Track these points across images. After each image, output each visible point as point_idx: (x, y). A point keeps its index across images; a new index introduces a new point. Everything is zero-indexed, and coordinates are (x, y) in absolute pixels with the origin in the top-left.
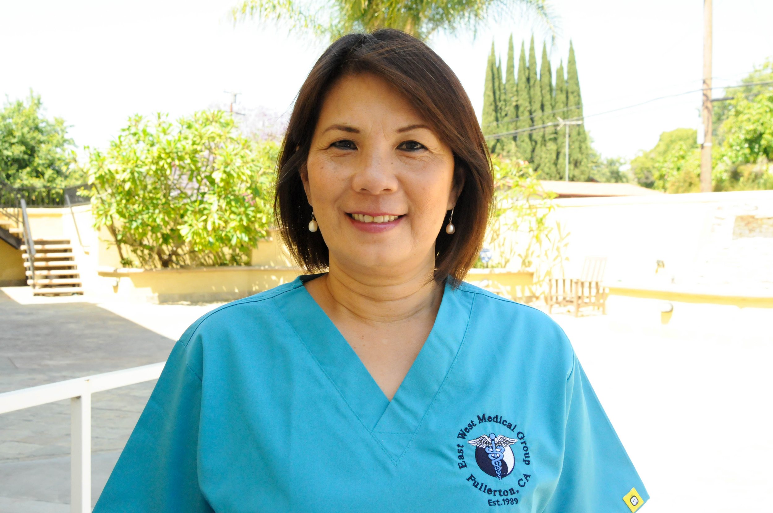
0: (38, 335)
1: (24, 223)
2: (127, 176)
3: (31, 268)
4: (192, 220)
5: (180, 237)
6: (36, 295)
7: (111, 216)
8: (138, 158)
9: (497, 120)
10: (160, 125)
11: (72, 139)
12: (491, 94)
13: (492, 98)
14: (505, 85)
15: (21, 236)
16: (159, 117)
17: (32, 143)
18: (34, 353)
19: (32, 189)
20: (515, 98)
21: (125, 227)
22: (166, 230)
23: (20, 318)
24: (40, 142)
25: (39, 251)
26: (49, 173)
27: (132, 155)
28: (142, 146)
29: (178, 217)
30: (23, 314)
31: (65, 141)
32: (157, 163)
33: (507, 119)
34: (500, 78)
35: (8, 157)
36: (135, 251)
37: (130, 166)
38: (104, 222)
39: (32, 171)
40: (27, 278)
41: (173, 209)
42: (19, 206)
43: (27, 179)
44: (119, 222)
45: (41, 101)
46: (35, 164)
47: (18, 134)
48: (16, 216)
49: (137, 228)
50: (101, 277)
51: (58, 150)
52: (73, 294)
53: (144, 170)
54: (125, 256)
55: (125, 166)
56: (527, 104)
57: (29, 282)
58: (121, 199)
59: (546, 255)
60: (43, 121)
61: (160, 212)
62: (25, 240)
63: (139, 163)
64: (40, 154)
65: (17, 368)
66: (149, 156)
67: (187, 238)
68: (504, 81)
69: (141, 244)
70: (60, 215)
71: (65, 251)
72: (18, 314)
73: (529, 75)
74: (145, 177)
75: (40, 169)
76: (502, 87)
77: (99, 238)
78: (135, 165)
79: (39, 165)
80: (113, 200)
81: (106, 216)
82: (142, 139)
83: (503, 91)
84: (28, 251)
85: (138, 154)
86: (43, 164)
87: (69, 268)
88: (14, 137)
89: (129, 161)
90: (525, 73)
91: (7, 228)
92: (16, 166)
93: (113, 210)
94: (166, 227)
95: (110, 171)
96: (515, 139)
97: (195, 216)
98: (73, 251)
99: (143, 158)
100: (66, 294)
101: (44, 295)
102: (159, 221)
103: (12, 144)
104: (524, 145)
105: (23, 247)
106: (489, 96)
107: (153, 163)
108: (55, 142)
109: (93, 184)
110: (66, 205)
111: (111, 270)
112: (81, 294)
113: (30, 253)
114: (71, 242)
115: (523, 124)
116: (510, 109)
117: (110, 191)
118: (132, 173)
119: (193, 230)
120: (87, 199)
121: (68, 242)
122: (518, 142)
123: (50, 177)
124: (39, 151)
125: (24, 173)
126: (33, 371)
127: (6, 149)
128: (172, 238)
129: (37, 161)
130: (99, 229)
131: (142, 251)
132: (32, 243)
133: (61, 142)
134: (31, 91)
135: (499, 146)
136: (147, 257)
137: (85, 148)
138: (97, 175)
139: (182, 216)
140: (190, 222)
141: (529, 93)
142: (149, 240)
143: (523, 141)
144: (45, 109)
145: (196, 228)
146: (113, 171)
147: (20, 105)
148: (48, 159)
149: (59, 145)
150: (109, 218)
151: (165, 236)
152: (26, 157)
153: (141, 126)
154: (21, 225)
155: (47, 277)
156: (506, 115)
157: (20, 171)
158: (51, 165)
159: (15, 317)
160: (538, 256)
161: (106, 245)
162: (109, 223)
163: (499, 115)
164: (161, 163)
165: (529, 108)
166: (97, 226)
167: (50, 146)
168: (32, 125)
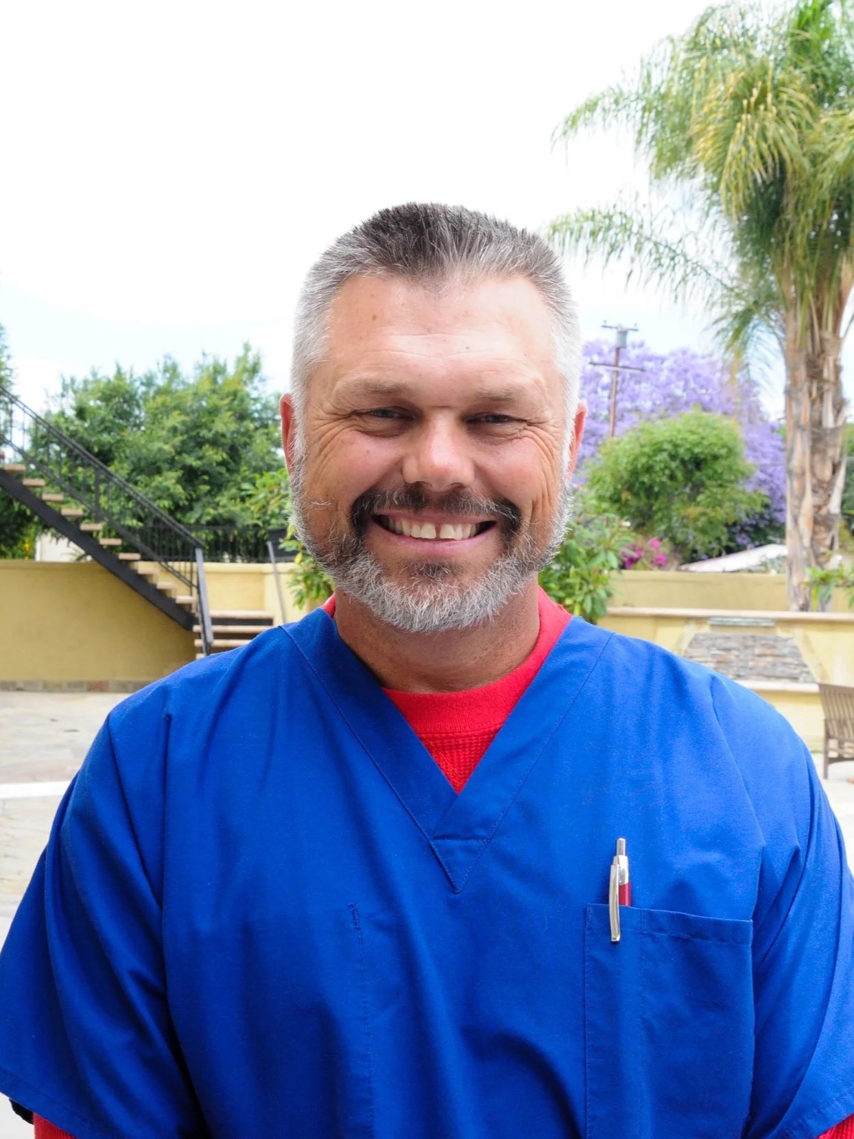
1: (198, 587)
15: (193, 610)
25: (218, 636)
42: (193, 558)
48: (188, 576)
62: (199, 615)
70: (262, 575)
84: (202, 635)
91: (171, 593)
105: (197, 628)
110: (268, 560)
113: (205, 637)
121: (270, 622)
132: (208, 622)
154: (194, 590)
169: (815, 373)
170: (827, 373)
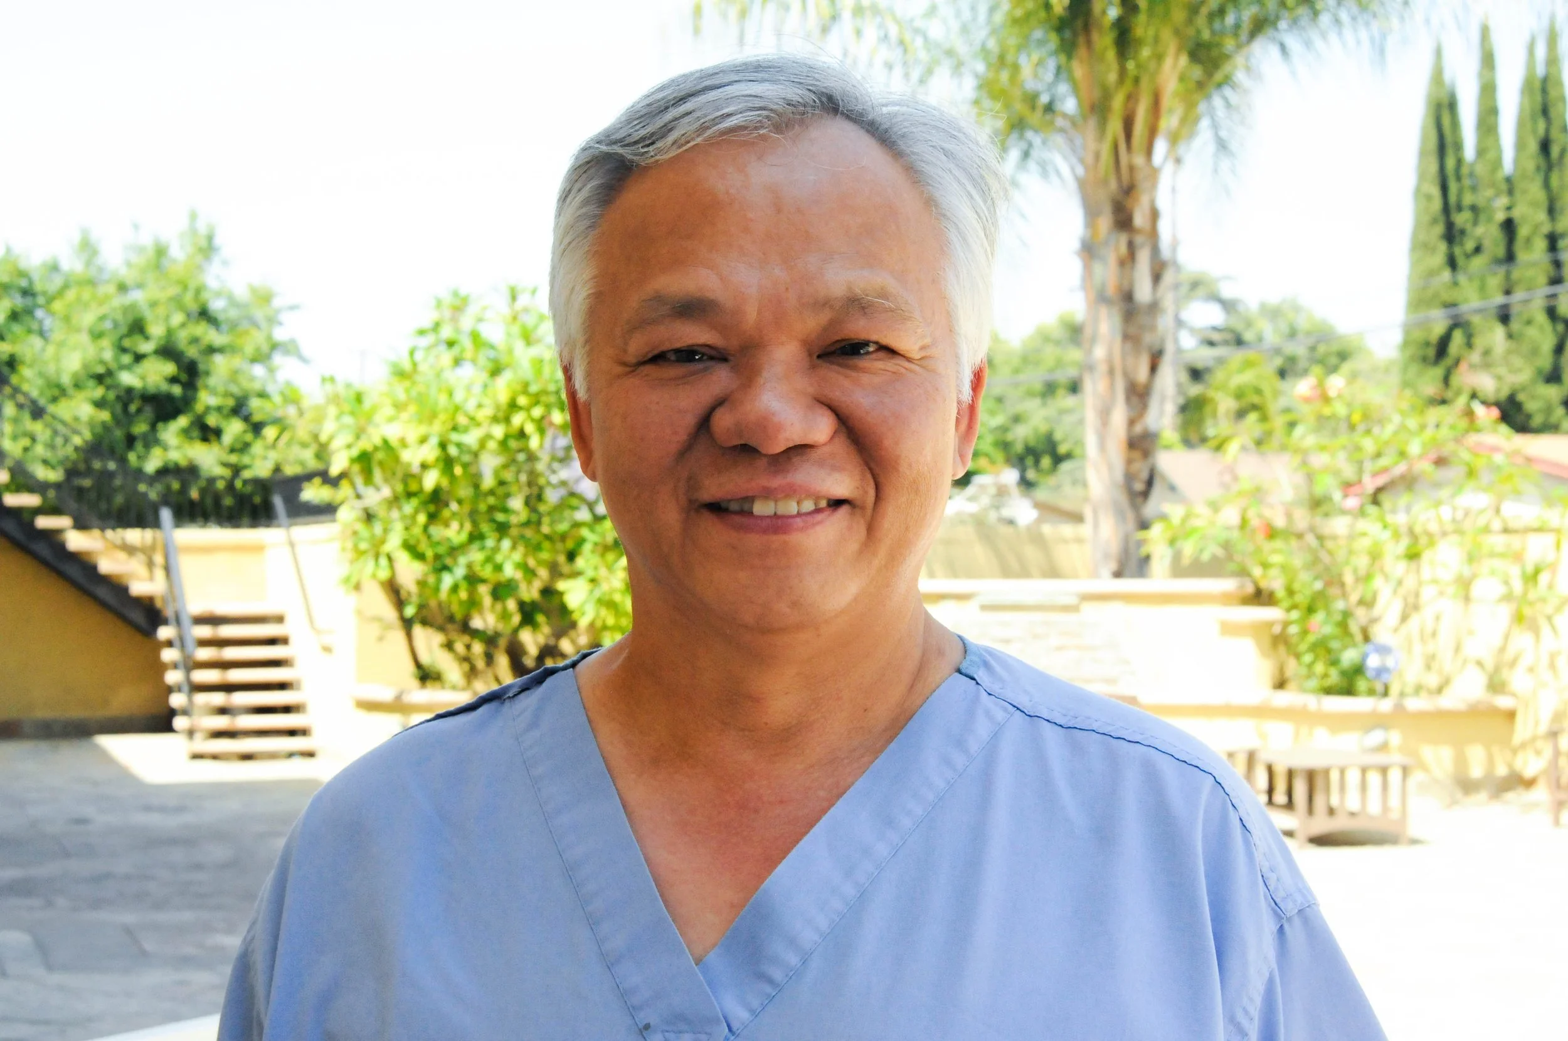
0: (198, 867)
1: (167, 569)
2: (430, 452)
3: (186, 688)
4: (596, 568)
5: (564, 610)
6: (197, 756)
7: (390, 558)
8: (457, 408)
9: (1452, 263)
10: (515, 318)
11: (293, 341)
12: (1435, 191)
13: (1437, 204)
14: (1472, 165)
15: (159, 604)
16: (514, 298)
17: (192, 352)
18: (187, 916)
19: (190, 472)
20: (1503, 201)
21: (422, 584)
22: (529, 591)
23: (155, 820)
24: (211, 350)
25: (204, 643)
26: (234, 429)
27: (443, 400)
28: (470, 375)
29: (562, 559)
30: (162, 809)
31: (274, 346)
32: (507, 420)
33: (1478, 262)
34: (1458, 146)
35: (130, 391)
36: (449, 646)
37: (437, 429)
38: (373, 573)
39: (192, 424)
40: (172, 713)
41: (548, 537)
42: (156, 524)
43: (178, 448)
44: (410, 572)
45: (218, 241)
46: (199, 407)
47: (157, 331)
48: (147, 552)
49: (455, 588)
50: (363, 714)
51: (258, 370)
52: (291, 755)
53: (471, 438)
54: (425, 659)
55: (423, 430)
56: (1542, 216)
57: (179, 722)
58: (417, 512)
59: (1552, 666)
60: (218, 294)
61: (514, 547)
62: (169, 612)
63: (462, 420)
64: (212, 381)
65: (144, 954)
66: (487, 401)
67: (583, 614)
68: (1469, 151)
69: (465, 628)
70: (258, 549)
71: (272, 641)
72: (148, 808)
73: (1547, 131)
74: (476, 455)
75: (212, 420)
76: (1465, 171)
77: (359, 613)
78: (449, 426)
79: (208, 409)
80: (395, 514)
81: (377, 556)
82: (468, 354)
83: (1467, 182)
84: (177, 643)
85: (459, 397)
86: (219, 409)
87: (282, 686)
88: (147, 338)
89: (433, 416)
90: (1534, 131)
91: (124, 581)
92: (149, 412)
93: (394, 543)
94: (529, 583)
95: (386, 442)
96: (1505, 317)
97: (603, 555)
98: (291, 641)
99: (470, 406)
100: (272, 756)
101: (215, 757)
102: (510, 571)
103: (139, 358)
104: (1532, 332)
105: (164, 633)
106: (1429, 197)
107: (495, 419)
108: (249, 349)
109: (343, 475)
110: (275, 522)
111: (386, 695)
112: (311, 755)
113: (183, 646)
114: (287, 619)
115: (1530, 273)
116: (1488, 233)
117: (386, 492)
118: (443, 446)
119: (597, 593)
120: (327, 510)
121: (280, 619)
122: (1515, 325)
123: (236, 439)
124: (207, 373)
125: (172, 432)
126: (185, 961)
127: (128, 368)
128: (547, 614)
129: (206, 399)
130: (357, 587)
131: (468, 647)
132: (186, 621)
133: (265, 348)
134: (193, 216)
135: (1458, 337)
136: (480, 664)
137: (324, 380)
138: (355, 452)
139: (571, 556)
140: (590, 573)
141: (1547, 184)
142: (485, 620)
143: (1529, 322)
144: (225, 263)
145: (605, 587)
146: (394, 441)
147: (161, 252)
148: (232, 395)
149: (260, 358)
150: (383, 561)
151: (528, 609)
152: (177, 390)
153: (467, 322)
154: (160, 574)
155: (223, 711)
156: (1478, 250)
157: (160, 425)
158: (239, 409)
159: (141, 819)
160: (1531, 670)
161: (375, 630)
162: (384, 574)
163: (1457, 251)
164: (517, 419)
165: (1546, 228)
166: (354, 580)
167: (237, 362)
168: (194, 307)
169: (1123, 221)
170: (1140, 219)
